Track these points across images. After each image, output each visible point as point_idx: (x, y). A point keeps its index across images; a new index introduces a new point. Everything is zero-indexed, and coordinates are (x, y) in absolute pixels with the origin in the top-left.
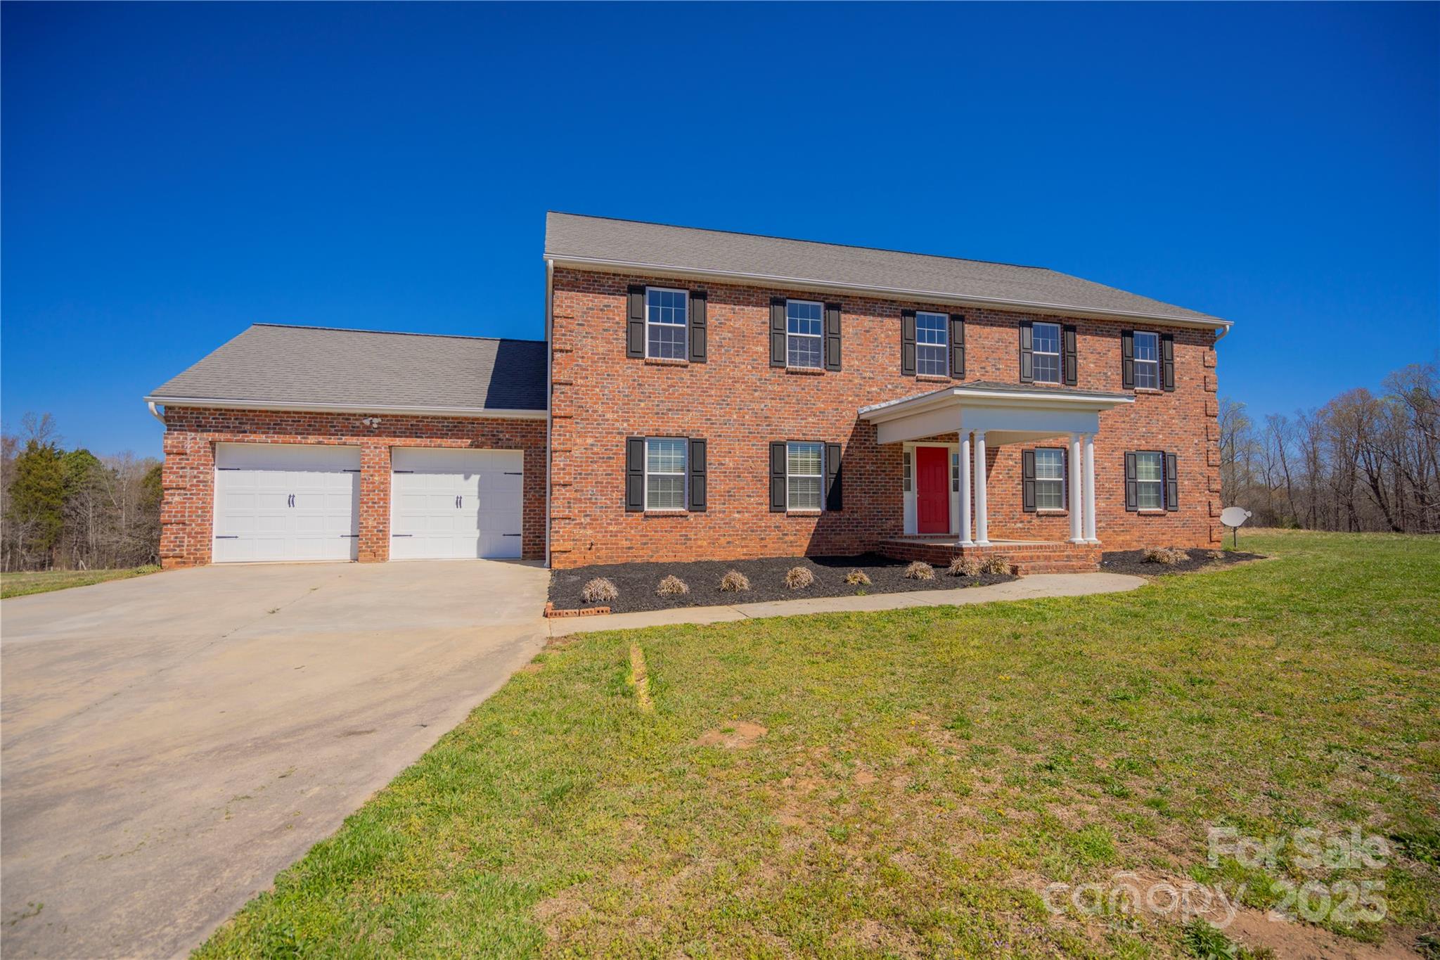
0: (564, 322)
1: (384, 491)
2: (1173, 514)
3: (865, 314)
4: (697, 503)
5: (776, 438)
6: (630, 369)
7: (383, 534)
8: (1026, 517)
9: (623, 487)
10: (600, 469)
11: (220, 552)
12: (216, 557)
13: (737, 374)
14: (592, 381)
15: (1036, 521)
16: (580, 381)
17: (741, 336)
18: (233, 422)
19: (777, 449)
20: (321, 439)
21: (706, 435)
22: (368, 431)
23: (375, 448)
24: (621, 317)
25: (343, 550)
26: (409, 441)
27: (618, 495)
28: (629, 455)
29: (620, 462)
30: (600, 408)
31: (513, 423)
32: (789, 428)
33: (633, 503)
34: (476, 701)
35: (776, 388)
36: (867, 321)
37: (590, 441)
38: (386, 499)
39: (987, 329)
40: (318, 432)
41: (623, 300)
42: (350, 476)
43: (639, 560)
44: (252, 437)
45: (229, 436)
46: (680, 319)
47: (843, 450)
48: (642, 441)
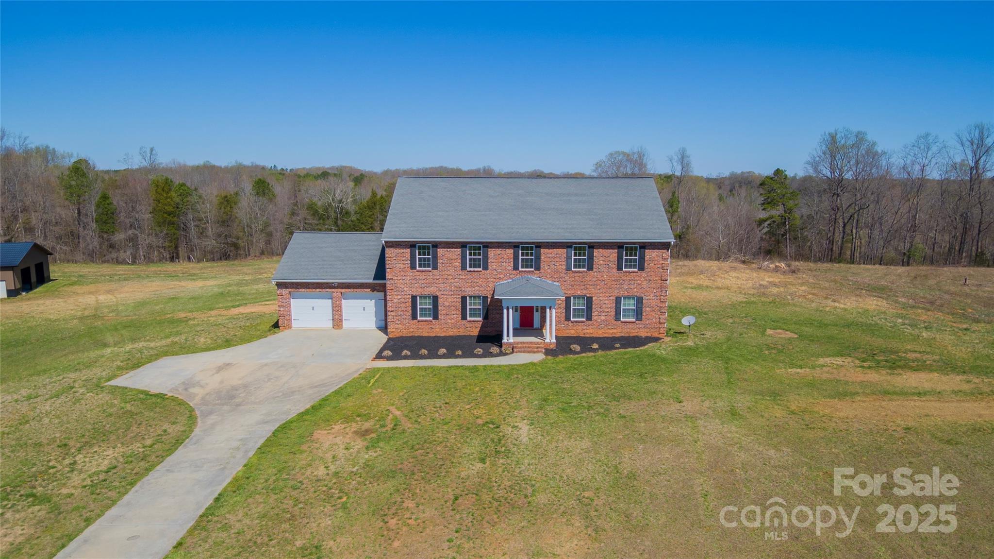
0: (389, 259)
1: (340, 307)
2: (639, 322)
3: (498, 248)
4: (436, 317)
5: (463, 294)
6: (410, 273)
7: (341, 320)
8: (566, 322)
9: (411, 312)
10: (403, 306)
11: (294, 324)
12: (294, 325)
13: (449, 273)
14: (399, 277)
15: (571, 324)
16: (395, 278)
17: (451, 260)
18: (295, 286)
19: (464, 299)
20: (320, 290)
21: (438, 294)
22: (334, 288)
23: (337, 292)
24: (408, 256)
25: (330, 325)
26: (347, 290)
27: (409, 314)
28: (412, 301)
29: (410, 303)
30: (402, 287)
31: (379, 284)
32: (469, 291)
33: (414, 317)
34: (345, 382)
35: (464, 277)
36: (499, 251)
37: (399, 297)
38: (341, 309)
39: (551, 250)
40: (319, 288)
41: (409, 250)
42: (330, 300)
43: (416, 335)
44: (301, 290)
45: (294, 290)
46: (429, 254)
47: (489, 300)
48: (416, 297)
